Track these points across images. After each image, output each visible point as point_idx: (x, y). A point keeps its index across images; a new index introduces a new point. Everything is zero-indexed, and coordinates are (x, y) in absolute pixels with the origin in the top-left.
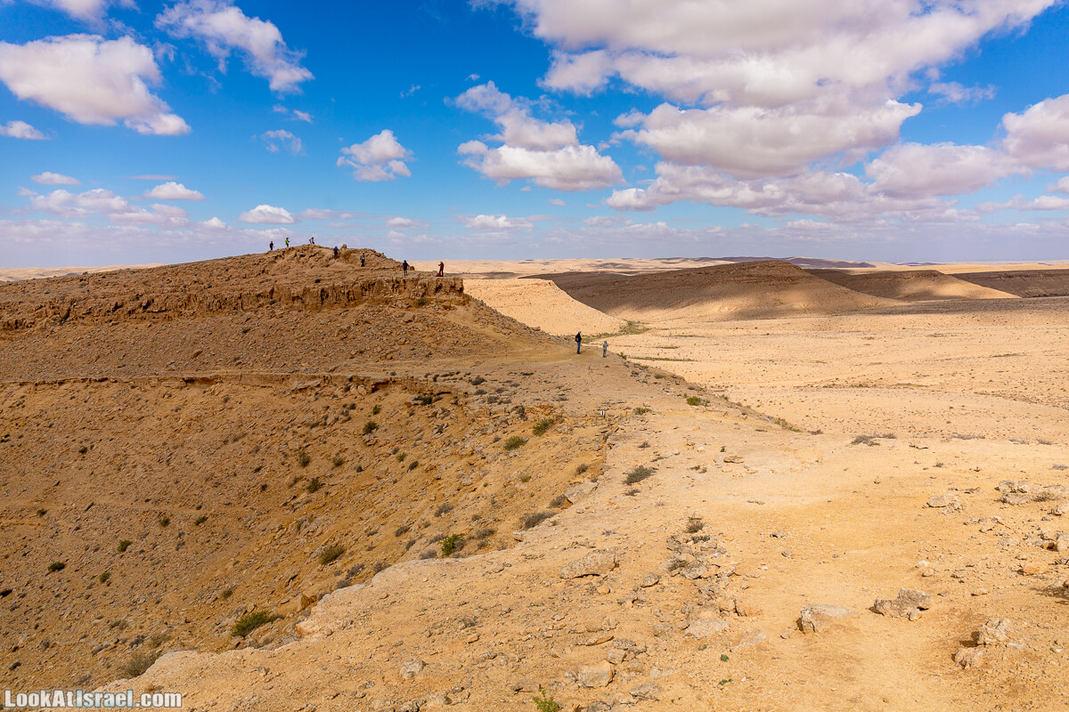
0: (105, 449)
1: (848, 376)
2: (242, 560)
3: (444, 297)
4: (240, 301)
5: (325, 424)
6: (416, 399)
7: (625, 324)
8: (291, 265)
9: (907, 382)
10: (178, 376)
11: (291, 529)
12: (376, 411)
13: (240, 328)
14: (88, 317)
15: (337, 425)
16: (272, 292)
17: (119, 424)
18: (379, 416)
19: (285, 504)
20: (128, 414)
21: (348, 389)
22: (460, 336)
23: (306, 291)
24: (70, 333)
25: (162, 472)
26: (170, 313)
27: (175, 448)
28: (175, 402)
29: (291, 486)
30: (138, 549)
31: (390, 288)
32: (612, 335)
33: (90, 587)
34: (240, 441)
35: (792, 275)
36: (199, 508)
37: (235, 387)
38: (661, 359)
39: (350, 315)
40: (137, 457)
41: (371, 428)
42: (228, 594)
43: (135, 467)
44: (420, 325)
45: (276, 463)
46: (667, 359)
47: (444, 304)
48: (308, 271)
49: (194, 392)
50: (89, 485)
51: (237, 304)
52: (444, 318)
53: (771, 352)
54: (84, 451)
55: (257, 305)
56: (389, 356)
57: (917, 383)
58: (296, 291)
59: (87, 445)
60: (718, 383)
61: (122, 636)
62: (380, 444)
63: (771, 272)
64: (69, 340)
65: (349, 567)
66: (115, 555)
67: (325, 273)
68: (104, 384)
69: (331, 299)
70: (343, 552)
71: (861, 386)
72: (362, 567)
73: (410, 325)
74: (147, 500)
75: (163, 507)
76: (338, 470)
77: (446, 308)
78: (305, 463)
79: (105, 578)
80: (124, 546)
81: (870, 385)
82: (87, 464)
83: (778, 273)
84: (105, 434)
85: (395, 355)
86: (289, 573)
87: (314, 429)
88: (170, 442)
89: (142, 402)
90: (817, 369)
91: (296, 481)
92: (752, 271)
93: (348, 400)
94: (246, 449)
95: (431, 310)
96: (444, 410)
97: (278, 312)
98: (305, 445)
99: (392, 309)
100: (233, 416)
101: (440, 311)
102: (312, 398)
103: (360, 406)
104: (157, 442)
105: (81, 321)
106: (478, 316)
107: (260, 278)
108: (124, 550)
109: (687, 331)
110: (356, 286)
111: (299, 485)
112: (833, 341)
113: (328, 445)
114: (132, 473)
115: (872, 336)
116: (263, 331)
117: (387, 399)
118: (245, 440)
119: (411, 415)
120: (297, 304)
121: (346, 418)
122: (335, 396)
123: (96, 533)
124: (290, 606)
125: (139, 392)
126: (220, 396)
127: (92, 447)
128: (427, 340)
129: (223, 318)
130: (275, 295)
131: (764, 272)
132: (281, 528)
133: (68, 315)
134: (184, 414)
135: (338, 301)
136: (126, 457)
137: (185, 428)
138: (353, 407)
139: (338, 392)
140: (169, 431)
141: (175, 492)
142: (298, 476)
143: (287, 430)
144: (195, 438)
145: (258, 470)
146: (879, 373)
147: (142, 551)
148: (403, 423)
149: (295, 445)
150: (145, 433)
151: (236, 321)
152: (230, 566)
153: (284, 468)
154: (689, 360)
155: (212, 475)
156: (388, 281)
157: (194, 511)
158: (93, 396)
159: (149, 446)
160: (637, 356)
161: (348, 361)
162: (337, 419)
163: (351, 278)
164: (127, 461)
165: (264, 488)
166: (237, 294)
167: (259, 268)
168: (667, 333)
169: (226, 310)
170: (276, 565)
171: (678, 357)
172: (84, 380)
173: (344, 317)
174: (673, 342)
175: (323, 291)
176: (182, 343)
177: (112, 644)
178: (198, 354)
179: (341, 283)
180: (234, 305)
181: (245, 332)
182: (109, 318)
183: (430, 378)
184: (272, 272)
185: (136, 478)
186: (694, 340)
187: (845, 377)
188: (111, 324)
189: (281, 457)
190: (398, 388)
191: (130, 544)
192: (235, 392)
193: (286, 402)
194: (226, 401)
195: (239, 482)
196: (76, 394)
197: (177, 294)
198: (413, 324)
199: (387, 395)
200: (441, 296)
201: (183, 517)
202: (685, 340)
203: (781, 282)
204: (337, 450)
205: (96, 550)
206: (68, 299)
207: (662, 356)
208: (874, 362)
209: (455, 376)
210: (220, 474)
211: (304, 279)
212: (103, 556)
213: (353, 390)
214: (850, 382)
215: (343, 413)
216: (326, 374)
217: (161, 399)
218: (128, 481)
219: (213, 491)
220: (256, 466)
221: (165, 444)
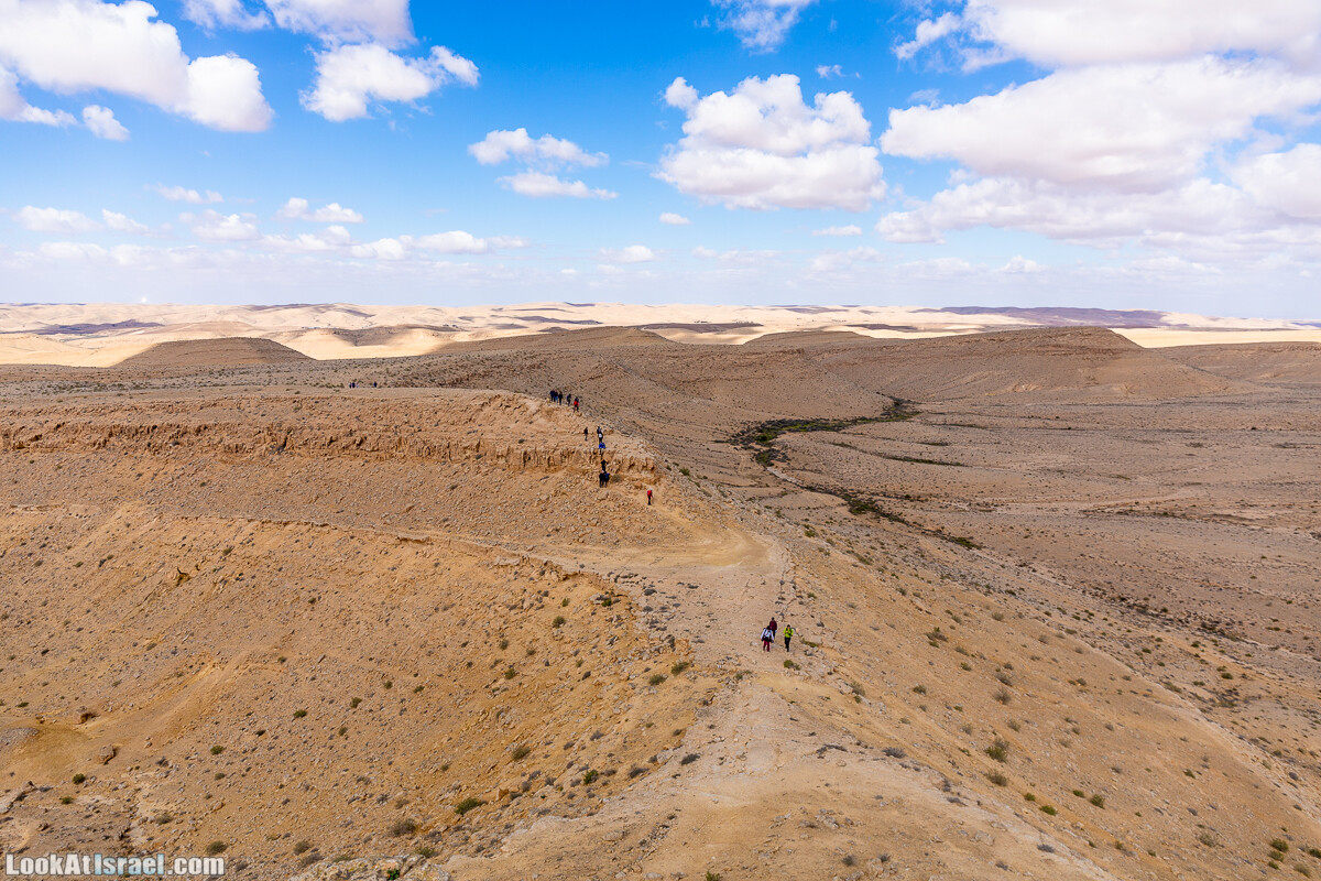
0: (329, 600)
1: (1152, 499)
2: (454, 736)
3: (636, 476)
4: (448, 451)
5: (522, 608)
6: (598, 599)
7: (890, 402)
8: (498, 416)
9: (1226, 512)
10: (393, 533)
11: (492, 716)
12: (565, 603)
13: (449, 483)
14: (304, 448)
15: (532, 611)
16: (478, 445)
17: (341, 577)
18: (567, 609)
19: (487, 687)
20: (350, 567)
21: (543, 573)
22: (647, 521)
23: (509, 451)
24: (288, 464)
25: (381, 631)
26: (382, 454)
27: (393, 608)
28: (390, 561)
29: (492, 667)
30: (368, 708)
31: (587, 460)
32: (871, 420)
33: (331, 738)
34: (450, 610)
35: (1113, 346)
36: (416, 675)
37: (445, 551)
38: (923, 461)
39: (550, 482)
40: (360, 613)
41: (559, 622)
42: (445, 768)
43: (358, 623)
44: (612, 504)
45: (480, 640)
46: (930, 462)
47: (636, 483)
48: (512, 426)
49: (407, 551)
50: (319, 637)
51: (445, 453)
52: (635, 498)
53: (1062, 459)
54: (312, 602)
55: (464, 456)
56: (581, 540)
57: (1239, 515)
58: (501, 449)
59: (315, 595)
60: (986, 500)
61: (369, 792)
62: (566, 640)
63: (1087, 343)
64: (288, 473)
65: (532, 770)
66: (347, 710)
67: (528, 431)
68: (325, 529)
69: (532, 463)
70: (528, 752)
71: (1166, 514)
72: (539, 773)
73: (603, 504)
74: (371, 659)
75: (385, 669)
76: (530, 659)
77: (637, 487)
78: (504, 646)
79: (343, 731)
80: (356, 702)
81: (1178, 513)
82: (316, 615)
83: (1095, 344)
84: (330, 586)
85: (586, 538)
86: (491, 762)
87: (513, 612)
88: (387, 601)
89: (361, 556)
90: (1115, 487)
91: (496, 662)
92: (1061, 340)
93: (542, 586)
94: (454, 620)
95: (623, 488)
96: (619, 617)
97: (484, 470)
98: (504, 627)
99: (588, 483)
100: (443, 582)
101: (631, 491)
102: (512, 577)
103: (552, 594)
104: (377, 601)
105: (297, 451)
106: (667, 498)
107: (468, 427)
108: (355, 706)
109: (967, 418)
110: (556, 452)
111: (498, 667)
112: (1147, 446)
113: (523, 631)
114: (356, 629)
115: (1202, 441)
116: (470, 489)
117: (577, 591)
118: (453, 610)
119: (593, 614)
120: (502, 461)
121: (540, 605)
122: (532, 579)
123: (329, 685)
124: (491, 795)
125: (357, 544)
126: (431, 559)
127: (320, 598)
128: (617, 523)
129: (433, 466)
130: (481, 448)
131: (1077, 342)
132: (484, 712)
133: (285, 445)
134: (400, 573)
135: (539, 464)
136: (351, 612)
137: (401, 590)
138: (546, 594)
139: (535, 575)
140: (387, 591)
141: (394, 654)
142: (498, 658)
143: (489, 607)
144: (409, 601)
145: (464, 645)
146: (1192, 498)
147: (371, 711)
148: (586, 621)
149: (496, 625)
150: (366, 589)
151: (444, 473)
152: (445, 741)
153: (486, 647)
154: (958, 464)
155: (426, 642)
156: (586, 453)
157: (411, 677)
158: (317, 542)
159: (369, 602)
160: (894, 454)
161: (544, 540)
162: (532, 605)
163: (552, 443)
164: (351, 616)
165: (470, 664)
166: (445, 443)
167: (465, 416)
168: (940, 419)
169: (434, 458)
170: (480, 748)
171: (944, 460)
172: (307, 524)
173: (544, 484)
174: (944, 435)
175: (525, 453)
176: (395, 492)
177: (362, 797)
178: (410, 508)
179: (542, 448)
180: (442, 454)
181: (453, 488)
182: (325, 452)
183: (613, 577)
184: (478, 421)
185: (359, 635)
186: (972, 434)
187: (1147, 501)
188: (326, 458)
189: (484, 634)
190: (586, 581)
191: (360, 701)
192: (444, 556)
193: (487, 576)
194: (436, 565)
195: (448, 653)
196: (300, 538)
197: (388, 434)
198: (606, 503)
199: (575, 586)
200: (634, 474)
201: (405, 682)
202: (960, 432)
203: (1098, 355)
204: (530, 638)
205: (331, 702)
206: (285, 426)
207: (925, 457)
208: (1191, 481)
209: (634, 579)
210: (432, 643)
211: (508, 437)
212: (338, 709)
213: (547, 574)
214: (1153, 508)
215: (537, 599)
216: (524, 553)
217: (379, 555)
218: (353, 637)
219: (426, 660)
220: (464, 641)
221: (383, 603)
